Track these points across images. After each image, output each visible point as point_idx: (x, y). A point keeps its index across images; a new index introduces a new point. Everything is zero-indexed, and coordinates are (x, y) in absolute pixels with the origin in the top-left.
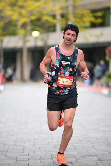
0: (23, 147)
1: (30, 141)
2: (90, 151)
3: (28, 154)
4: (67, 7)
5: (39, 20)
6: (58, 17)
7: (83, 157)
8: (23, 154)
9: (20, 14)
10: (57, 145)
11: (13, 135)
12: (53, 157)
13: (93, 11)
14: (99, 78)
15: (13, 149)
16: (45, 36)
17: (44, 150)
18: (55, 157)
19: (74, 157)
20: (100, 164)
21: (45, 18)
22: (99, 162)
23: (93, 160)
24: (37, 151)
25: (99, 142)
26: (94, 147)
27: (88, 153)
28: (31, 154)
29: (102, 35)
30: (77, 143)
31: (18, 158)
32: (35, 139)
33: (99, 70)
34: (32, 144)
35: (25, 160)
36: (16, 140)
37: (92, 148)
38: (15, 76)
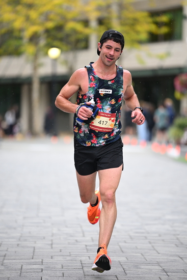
0: (32, 250)
1: (44, 238)
2: (148, 256)
3: (41, 260)
4: (108, 7)
5: (59, 28)
6: (93, 24)
7: (136, 267)
8: (33, 260)
9: (28, 18)
10: (91, 246)
11: (15, 228)
12: (84, 265)
13: (154, 14)
14: (164, 129)
15: (16, 252)
16: (70, 56)
17: (68, 254)
18: (87, 265)
19: (120, 266)
20: (164, 277)
21: (70, 25)
22: (164, 275)
23: (153, 271)
24: (57, 256)
25: (163, 240)
26: (155, 249)
27: (145, 258)
28: (47, 261)
29: (168, 54)
30: (125, 242)
31: (23, 267)
32: (53, 235)
34: (48, 244)
35: (35, 271)
36: (21, 236)
37: (151, 250)
38: (19, 127)
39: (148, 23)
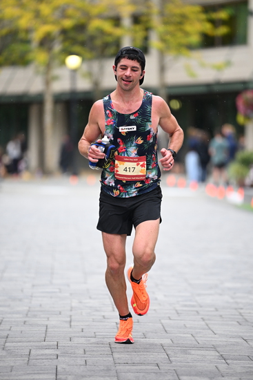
0: (44, 329)
1: (60, 313)
2: (201, 337)
3: (56, 343)
5: (81, 28)
6: (127, 22)
7: (185, 352)
8: (45, 343)
9: (37, 14)
11: (20, 300)
12: (114, 350)
13: (208, 9)
14: (222, 166)
15: (21, 332)
16: (95, 66)
17: (93, 335)
18: (118, 350)
19: (163, 351)
20: (223, 367)
21: (95, 24)
22: (222, 363)
23: (208, 357)
24: (78, 337)
25: (221, 316)
26: (210, 328)
27: (196, 340)
28: (64, 345)
29: (228, 64)
30: (170, 319)
31: (32, 352)
32: (72, 309)
33: (221, 147)
34: (66, 322)
35: (48, 357)
36: (29, 311)
37: (204, 329)
38: (26, 162)
39: (201, 21)
